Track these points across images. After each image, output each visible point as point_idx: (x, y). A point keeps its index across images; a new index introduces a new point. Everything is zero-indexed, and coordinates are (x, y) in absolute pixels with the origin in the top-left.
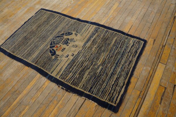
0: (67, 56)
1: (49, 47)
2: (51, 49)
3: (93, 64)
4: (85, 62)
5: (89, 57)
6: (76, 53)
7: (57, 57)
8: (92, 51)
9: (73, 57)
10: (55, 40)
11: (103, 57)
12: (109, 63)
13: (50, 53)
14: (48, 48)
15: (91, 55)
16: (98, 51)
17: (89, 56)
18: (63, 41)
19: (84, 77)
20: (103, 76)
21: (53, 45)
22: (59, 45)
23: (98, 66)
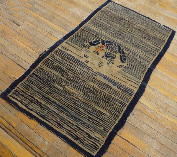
0: (87, 56)
1: (104, 40)
2: (100, 41)
3: (68, 81)
4: (73, 73)
5: (79, 78)
6: (88, 65)
7: (87, 47)
8: (89, 82)
9: (84, 62)
10: (114, 45)
11: (76, 93)
12: (65, 99)
13: (94, 40)
14: (102, 39)
15: (83, 80)
16: (87, 88)
17: (81, 78)
18: (112, 52)
19: (52, 71)
20: (48, 88)
21: (106, 43)
22: (104, 48)
23: (64, 86)
